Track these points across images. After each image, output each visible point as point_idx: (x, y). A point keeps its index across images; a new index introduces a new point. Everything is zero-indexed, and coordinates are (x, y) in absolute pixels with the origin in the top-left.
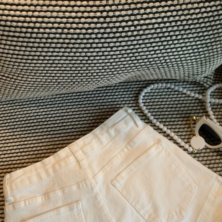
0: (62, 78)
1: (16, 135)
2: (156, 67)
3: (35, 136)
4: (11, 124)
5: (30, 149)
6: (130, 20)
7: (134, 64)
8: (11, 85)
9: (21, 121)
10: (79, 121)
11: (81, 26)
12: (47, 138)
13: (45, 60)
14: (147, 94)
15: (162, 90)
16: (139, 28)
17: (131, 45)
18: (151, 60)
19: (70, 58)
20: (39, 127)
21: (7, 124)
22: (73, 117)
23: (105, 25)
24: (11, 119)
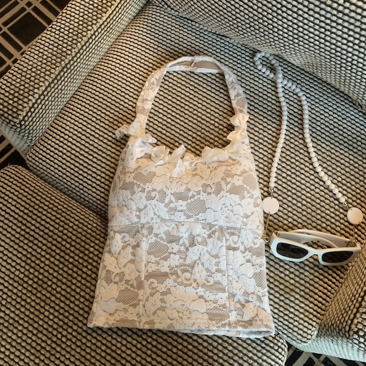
0: (242, 14)
1: (159, 51)
2: (339, 63)
4: (160, 37)
7: (320, 43)
9: (172, 41)
17: (329, 19)
18: (339, 49)
21: (157, 36)
24: (163, 33)
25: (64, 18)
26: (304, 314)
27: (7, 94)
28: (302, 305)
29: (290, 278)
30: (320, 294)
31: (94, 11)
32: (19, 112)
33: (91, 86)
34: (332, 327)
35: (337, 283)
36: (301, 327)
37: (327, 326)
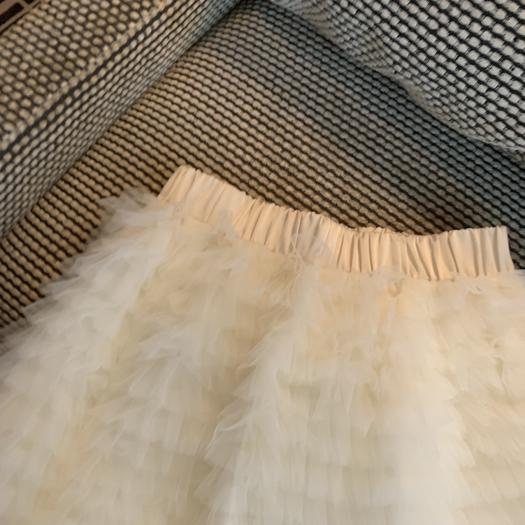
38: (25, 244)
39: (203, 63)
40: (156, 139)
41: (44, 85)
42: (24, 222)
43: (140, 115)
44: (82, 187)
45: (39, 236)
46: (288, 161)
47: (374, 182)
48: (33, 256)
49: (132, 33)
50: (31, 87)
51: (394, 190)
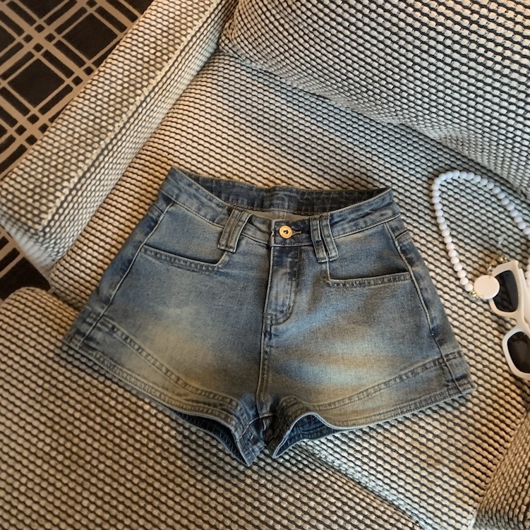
0: (356, 73)
1: (235, 121)
2: (496, 139)
3: (260, 139)
4: (237, 102)
5: (242, 151)
6: (502, 45)
7: (469, 113)
8: (282, 44)
9: (253, 107)
10: (331, 157)
11: (433, 14)
12: (273, 151)
13: (355, 34)
14: (455, 184)
15: (481, 192)
16: (507, 62)
17: (481, 81)
18: (495, 121)
19: (389, 51)
20: (272, 130)
21: (232, 99)
22: (326, 145)
23: (465, 32)
24: (241, 95)
25: (101, 79)
26: (456, 496)
27: (24, 190)
28: (453, 483)
29: (435, 444)
30: (478, 465)
31: (144, 68)
32: (43, 216)
33: (140, 173)
34: (498, 515)
35: (501, 450)
36: (452, 514)
37: (490, 512)
38: (89, 247)
39: (186, 113)
40: (162, 168)
41: (90, 145)
42: (84, 233)
43: (149, 153)
44: (119, 206)
45: (97, 241)
46: (250, 170)
47: (307, 176)
48: (95, 254)
49: (138, 103)
50: (83, 148)
51: (320, 179)
